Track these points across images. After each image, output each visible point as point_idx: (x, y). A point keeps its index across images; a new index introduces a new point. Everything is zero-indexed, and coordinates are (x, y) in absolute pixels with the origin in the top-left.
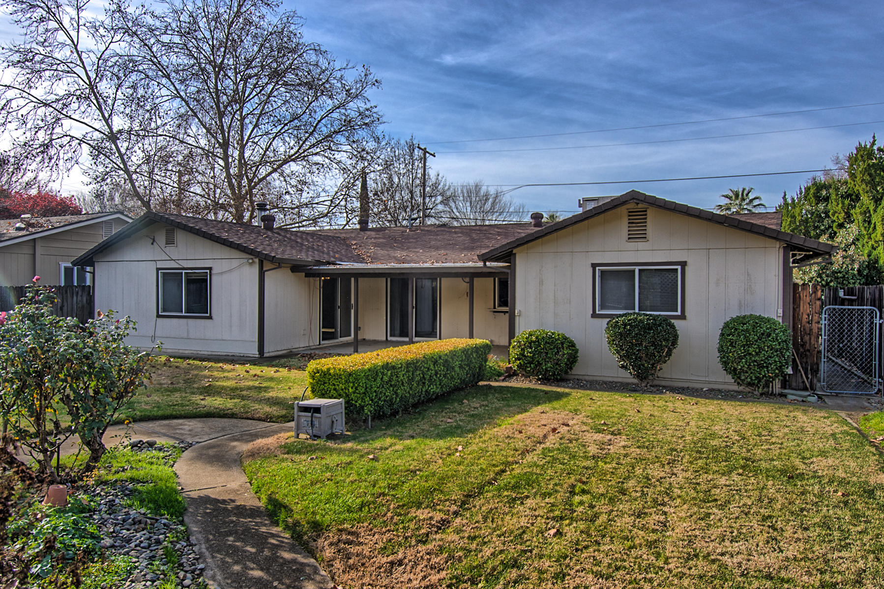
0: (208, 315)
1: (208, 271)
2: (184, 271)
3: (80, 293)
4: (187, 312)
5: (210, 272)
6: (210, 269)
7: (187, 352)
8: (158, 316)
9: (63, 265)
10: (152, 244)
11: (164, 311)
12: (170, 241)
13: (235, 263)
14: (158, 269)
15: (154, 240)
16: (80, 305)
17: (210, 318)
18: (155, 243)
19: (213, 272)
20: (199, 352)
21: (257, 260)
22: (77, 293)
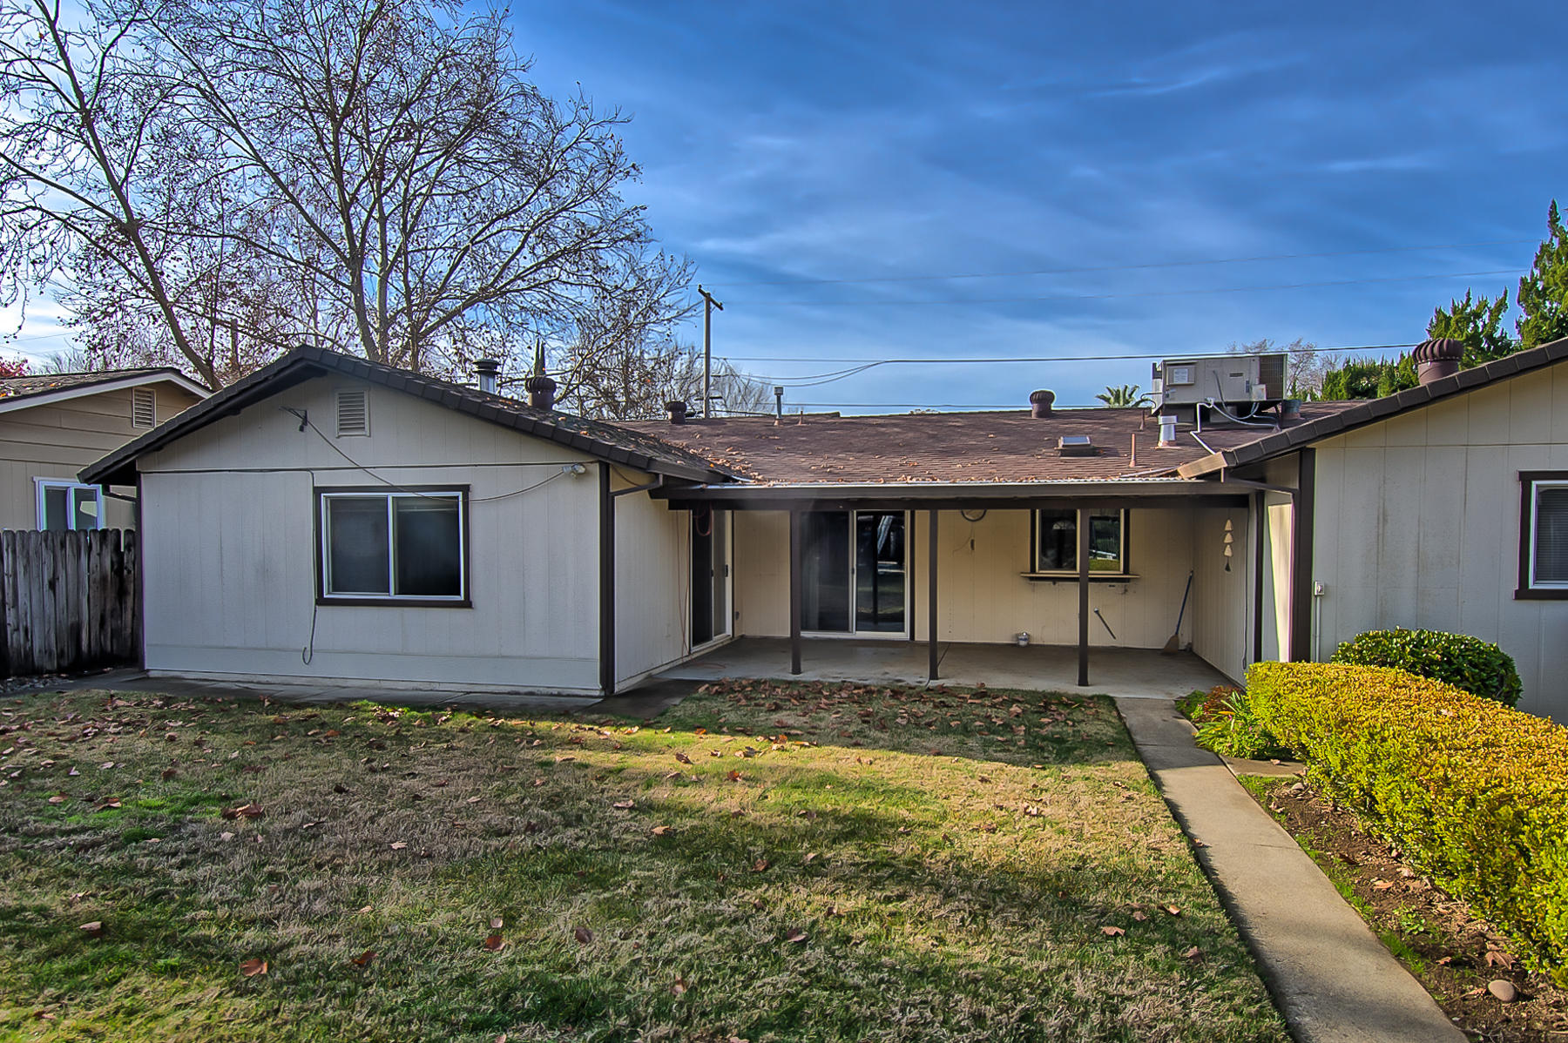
0: (462, 597)
1: (460, 494)
2: (390, 495)
3: (96, 548)
4: (400, 591)
5: (466, 497)
6: (465, 489)
7: (401, 686)
8: (321, 601)
9: (44, 483)
10: (302, 429)
11: (336, 587)
12: (351, 422)
13: (534, 476)
14: (318, 491)
15: (305, 421)
16: (97, 576)
17: (467, 604)
18: (308, 428)
19: (475, 495)
20: (437, 687)
21: (596, 468)
22: (90, 548)
